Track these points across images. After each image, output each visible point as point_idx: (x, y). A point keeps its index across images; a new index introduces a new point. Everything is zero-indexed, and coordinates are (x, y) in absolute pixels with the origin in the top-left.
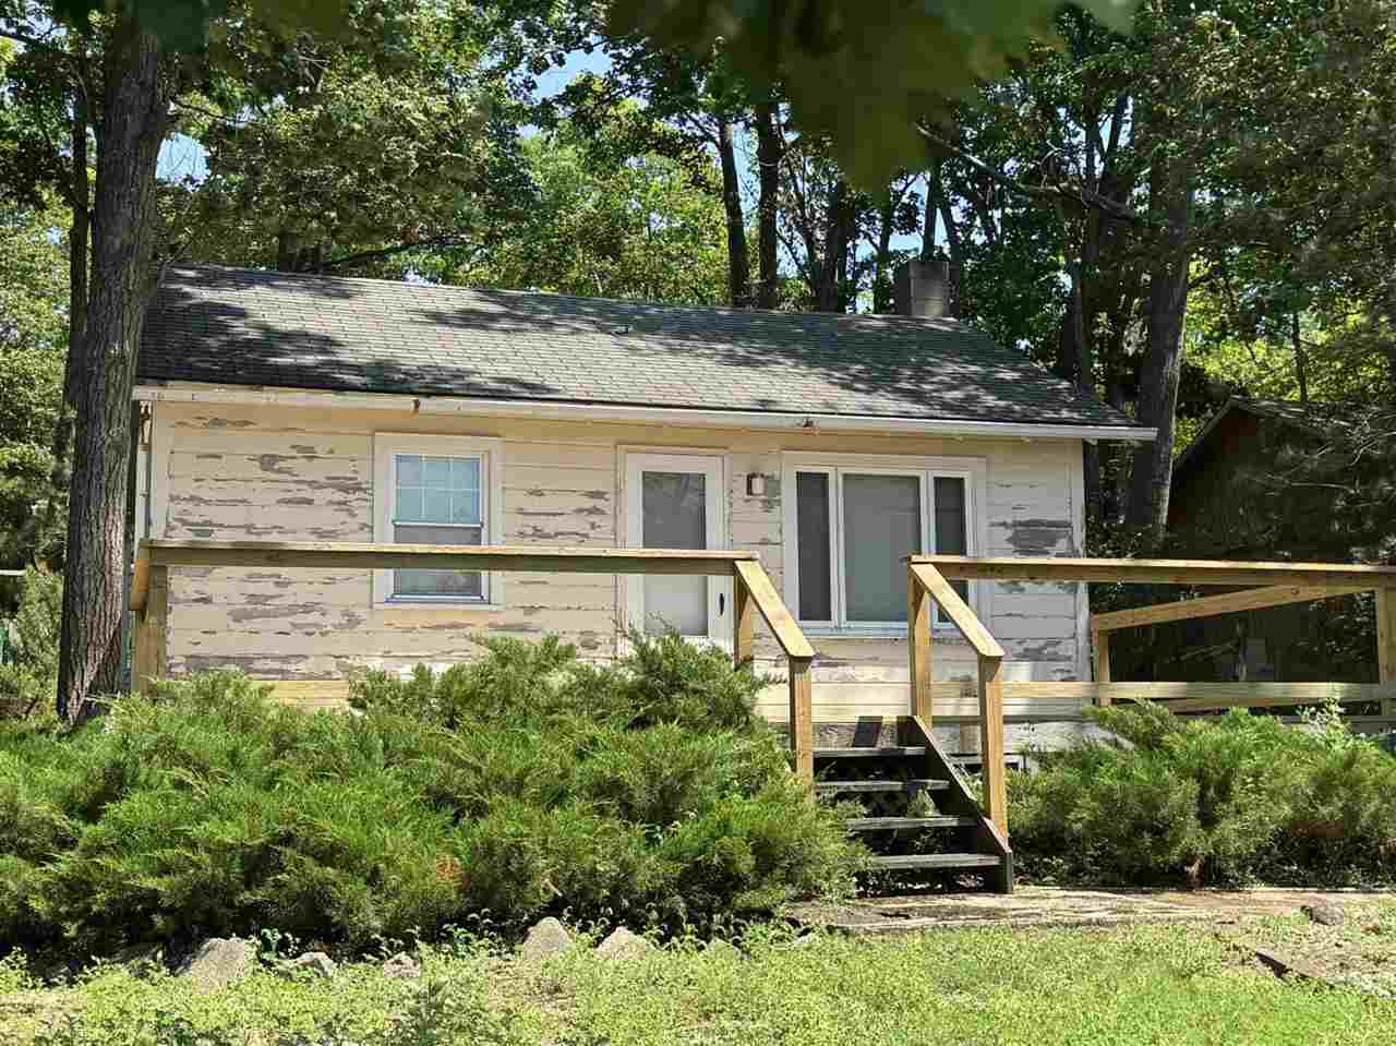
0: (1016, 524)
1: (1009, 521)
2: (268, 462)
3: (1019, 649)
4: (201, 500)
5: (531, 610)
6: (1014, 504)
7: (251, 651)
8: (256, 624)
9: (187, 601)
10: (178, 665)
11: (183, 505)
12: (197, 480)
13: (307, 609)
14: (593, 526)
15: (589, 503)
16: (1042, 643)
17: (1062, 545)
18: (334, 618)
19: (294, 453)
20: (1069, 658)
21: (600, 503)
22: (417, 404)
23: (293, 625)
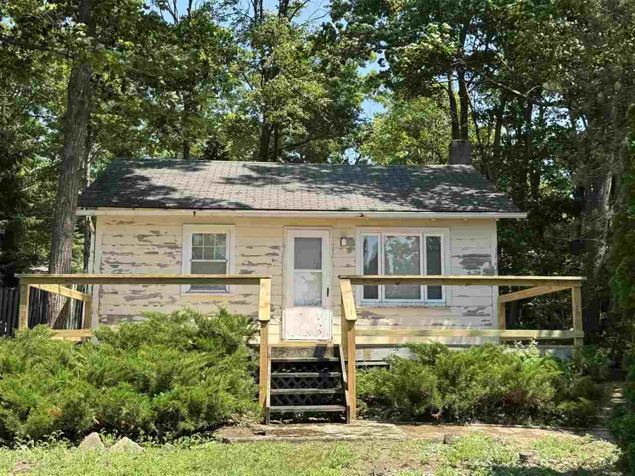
0: (465, 256)
1: (461, 255)
2: (141, 237)
3: (465, 311)
4: (114, 253)
5: (247, 295)
6: (464, 247)
7: (132, 313)
8: (135, 302)
9: (108, 293)
10: (104, 318)
11: (108, 256)
12: (113, 246)
13: (155, 296)
14: (273, 260)
15: (271, 251)
16: (476, 308)
17: (486, 265)
18: (166, 299)
19: (151, 234)
20: (489, 315)
21: (276, 251)
22: (194, 213)
23: (149, 302)
